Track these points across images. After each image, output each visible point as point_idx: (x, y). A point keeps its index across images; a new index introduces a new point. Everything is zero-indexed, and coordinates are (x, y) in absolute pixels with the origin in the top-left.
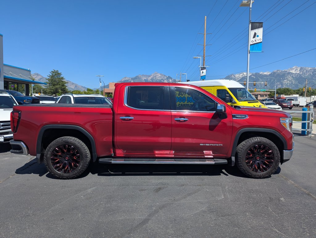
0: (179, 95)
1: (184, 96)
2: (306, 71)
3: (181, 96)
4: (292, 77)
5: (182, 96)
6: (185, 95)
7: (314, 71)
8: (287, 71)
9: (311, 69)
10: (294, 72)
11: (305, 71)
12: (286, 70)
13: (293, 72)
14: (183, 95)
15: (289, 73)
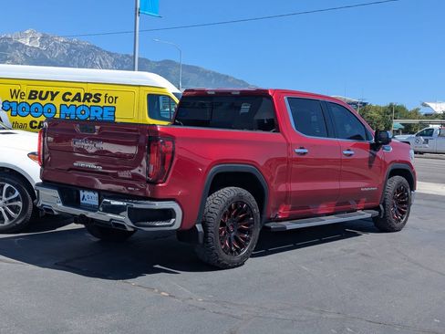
0: (30, 98)
1: (48, 100)
2: (55, 44)
3: (38, 100)
4: (25, 54)
5: (43, 103)
6: (52, 99)
7: (71, 48)
8: (11, 39)
9: (63, 42)
10: (27, 44)
11: (52, 44)
12: (9, 36)
13: (27, 42)
14: (45, 98)
15: (17, 44)
